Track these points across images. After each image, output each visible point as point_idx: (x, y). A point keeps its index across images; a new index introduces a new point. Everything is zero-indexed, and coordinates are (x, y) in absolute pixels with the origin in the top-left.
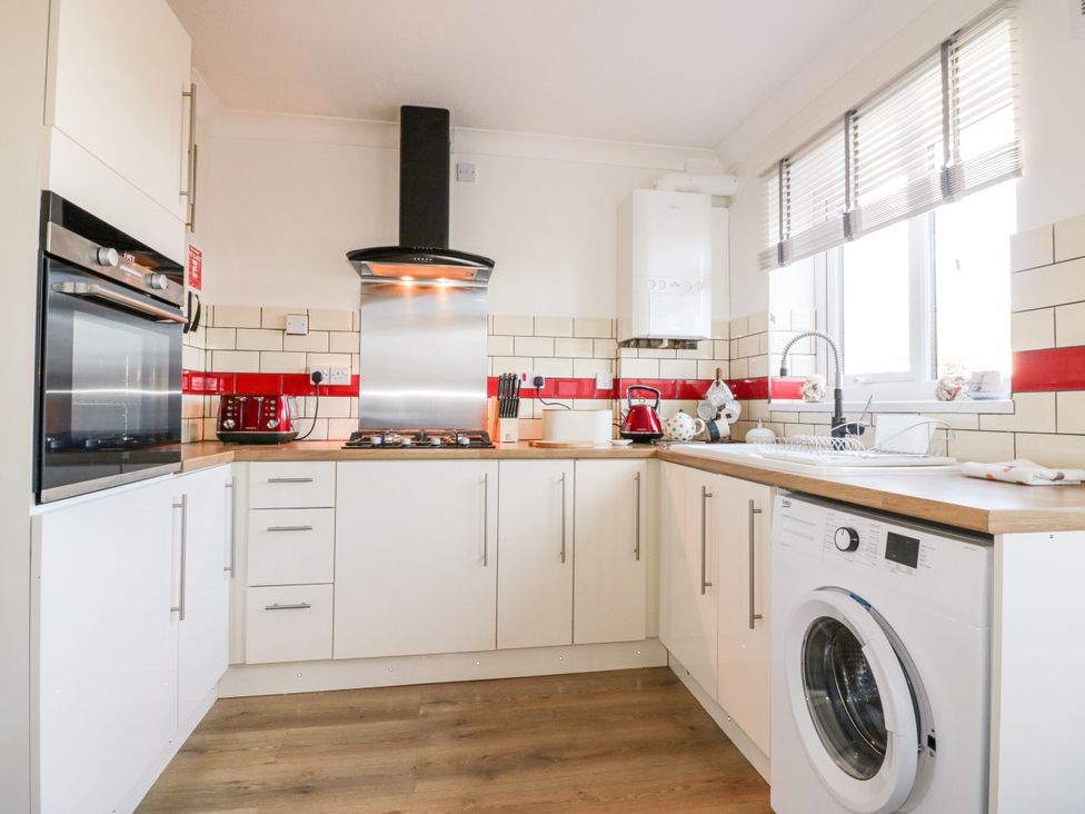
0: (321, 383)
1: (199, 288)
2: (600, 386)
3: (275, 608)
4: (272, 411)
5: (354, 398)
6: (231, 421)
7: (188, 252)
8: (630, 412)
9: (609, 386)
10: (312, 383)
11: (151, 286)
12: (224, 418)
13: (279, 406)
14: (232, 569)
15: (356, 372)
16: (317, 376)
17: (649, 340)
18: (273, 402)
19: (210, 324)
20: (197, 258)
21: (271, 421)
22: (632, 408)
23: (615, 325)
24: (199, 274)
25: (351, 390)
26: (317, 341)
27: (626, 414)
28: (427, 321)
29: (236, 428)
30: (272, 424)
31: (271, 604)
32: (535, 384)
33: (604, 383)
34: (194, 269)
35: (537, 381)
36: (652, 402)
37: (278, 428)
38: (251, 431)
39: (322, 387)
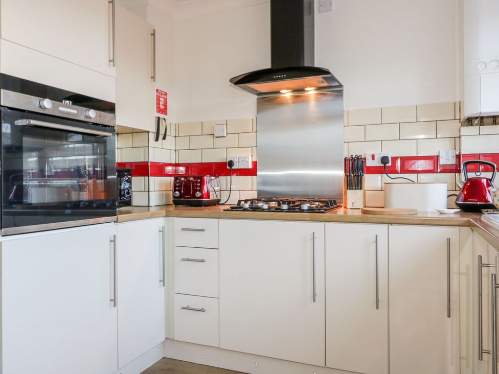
0: (233, 168)
1: (166, 114)
2: (442, 161)
3: (188, 308)
4: (198, 186)
5: (254, 177)
6: (177, 192)
7: (155, 93)
8: (465, 184)
9: (452, 161)
10: (228, 167)
11: (86, 117)
12: (175, 190)
13: (202, 183)
14: (163, 281)
15: (254, 160)
16: (231, 163)
17: (482, 118)
18: (199, 181)
19: (177, 135)
20: (164, 96)
21: (198, 193)
22: (469, 180)
23: (458, 107)
24: (165, 105)
25: (252, 172)
26: (232, 140)
27: (461, 186)
28: (302, 121)
29: (180, 197)
30: (198, 194)
31: (185, 306)
32: (382, 163)
33: (447, 159)
34: (161, 103)
35: (384, 160)
36: (489, 175)
37: (202, 197)
38: (187, 198)
39: (233, 169)
